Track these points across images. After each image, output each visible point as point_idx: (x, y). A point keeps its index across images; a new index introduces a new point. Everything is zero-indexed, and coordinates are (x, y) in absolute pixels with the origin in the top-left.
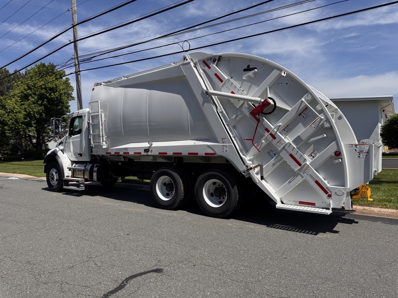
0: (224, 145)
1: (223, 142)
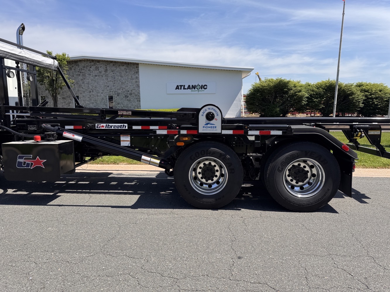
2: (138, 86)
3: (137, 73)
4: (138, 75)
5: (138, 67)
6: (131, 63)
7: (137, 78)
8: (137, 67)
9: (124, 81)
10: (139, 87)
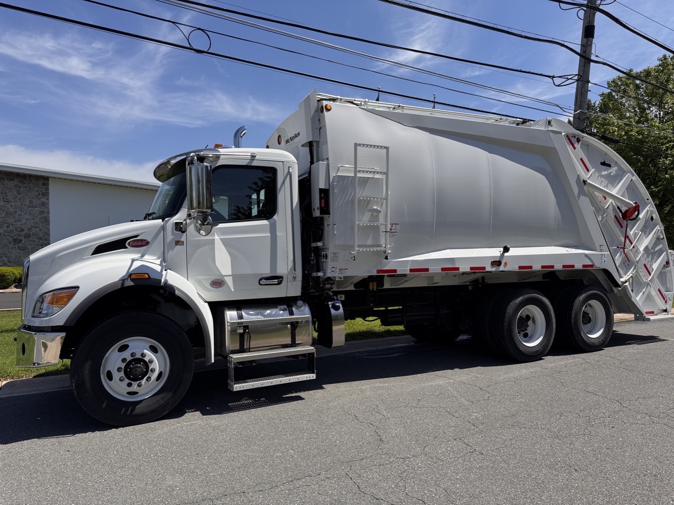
0: (602, 254)
1: (601, 251)
2: (47, 221)
3: (43, 194)
4: (47, 200)
5: (48, 185)
6: (30, 176)
7: (45, 205)
8: (43, 184)
9: (11, 210)
10: (49, 222)
